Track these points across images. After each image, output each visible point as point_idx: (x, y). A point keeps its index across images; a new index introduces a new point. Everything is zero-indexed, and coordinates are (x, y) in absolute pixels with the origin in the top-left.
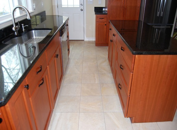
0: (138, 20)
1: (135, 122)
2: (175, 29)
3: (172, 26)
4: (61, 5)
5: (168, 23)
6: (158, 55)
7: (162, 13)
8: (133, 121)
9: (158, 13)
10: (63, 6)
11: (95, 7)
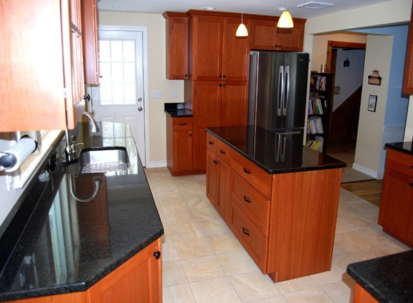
0: (246, 124)
1: (279, 281)
2: (307, 135)
3: (302, 131)
4: (99, 101)
5: (295, 126)
6: (301, 173)
7: (285, 110)
8: (276, 280)
9: (279, 110)
10: (102, 103)
11: (165, 104)
